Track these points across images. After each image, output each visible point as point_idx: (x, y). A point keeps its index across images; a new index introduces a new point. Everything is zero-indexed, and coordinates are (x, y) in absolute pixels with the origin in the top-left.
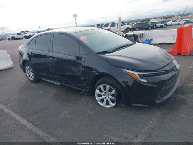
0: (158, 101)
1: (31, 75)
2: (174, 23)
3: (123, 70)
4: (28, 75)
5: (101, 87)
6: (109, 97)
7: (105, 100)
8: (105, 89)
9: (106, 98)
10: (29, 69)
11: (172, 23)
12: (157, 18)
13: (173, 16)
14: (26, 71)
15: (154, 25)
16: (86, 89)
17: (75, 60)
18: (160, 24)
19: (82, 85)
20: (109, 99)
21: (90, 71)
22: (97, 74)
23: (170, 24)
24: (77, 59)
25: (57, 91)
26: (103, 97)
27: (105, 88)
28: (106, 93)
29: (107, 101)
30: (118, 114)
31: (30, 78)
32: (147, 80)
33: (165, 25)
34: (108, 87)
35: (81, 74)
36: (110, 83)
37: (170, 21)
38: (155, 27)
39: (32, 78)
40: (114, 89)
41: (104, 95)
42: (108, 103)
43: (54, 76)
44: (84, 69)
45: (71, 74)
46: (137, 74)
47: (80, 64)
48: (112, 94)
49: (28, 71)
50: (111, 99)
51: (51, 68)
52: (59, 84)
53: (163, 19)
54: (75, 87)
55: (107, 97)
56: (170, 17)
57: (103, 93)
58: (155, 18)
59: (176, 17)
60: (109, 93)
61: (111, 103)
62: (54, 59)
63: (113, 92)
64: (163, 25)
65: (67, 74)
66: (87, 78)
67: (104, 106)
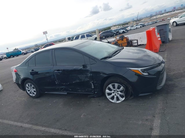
0: (159, 88)
1: (33, 91)
2: (132, 28)
3: (128, 68)
4: (28, 92)
5: (110, 86)
6: (118, 94)
7: (115, 96)
8: (114, 88)
9: (115, 95)
10: (30, 86)
11: (131, 28)
12: (116, 26)
13: (129, 22)
14: (27, 88)
15: (117, 32)
16: (94, 92)
17: (81, 69)
18: (122, 31)
19: (90, 89)
20: (118, 96)
21: (98, 75)
22: (105, 76)
23: (129, 29)
24: (83, 67)
25: (64, 100)
26: (113, 94)
27: (114, 86)
28: (115, 90)
29: (117, 98)
30: (130, 105)
31: (31, 95)
32: (148, 73)
33: (126, 30)
34: (116, 85)
35: (89, 80)
36: (118, 81)
37: (128, 27)
38: (118, 34)
39: (34, 94)
40: (123, 86)
41: (113, 93)
42: (118, 99)
43: (60, 87)
44: (91, 75)
45: (78, 81)
46: (140, 69)
47: (88, 71)
48: (121, 90)
49: (28, 88)
50: (120, 95)
51: (56, 80)
52: (66, 93)
53: (121, 26)
54: (83, 92)
55: (117, 94)
56: (127, 24)
57: (113, 91)
58: (115, 26)
59: (132, 23)
60: (118, 90)
61: (120, 98)
62: (60, 72)
63: (122, 88)
64: (125, 31)
65: (74, 82)
66: (95, 82)
67: (115, 102)
